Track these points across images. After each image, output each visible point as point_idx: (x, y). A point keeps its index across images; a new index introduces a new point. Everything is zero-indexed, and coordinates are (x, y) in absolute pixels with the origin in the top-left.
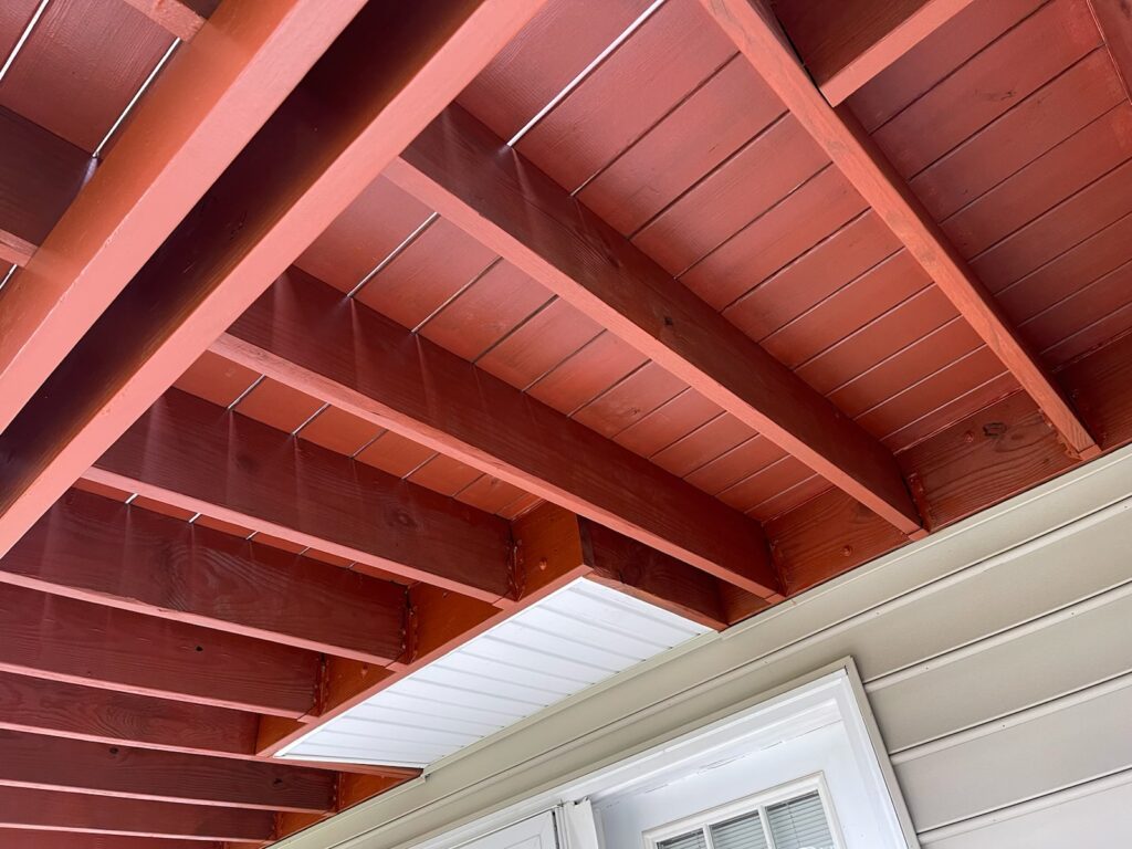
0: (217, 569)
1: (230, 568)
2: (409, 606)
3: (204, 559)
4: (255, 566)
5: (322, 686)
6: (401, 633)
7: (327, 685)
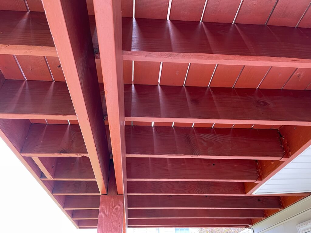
0: (205, 139)
1: (209, 138)
2: (281, 136)
3: (200, 137)
4: (217, 136)
5: (259, 170)
6: (281, 147)
7: (261, 169)
